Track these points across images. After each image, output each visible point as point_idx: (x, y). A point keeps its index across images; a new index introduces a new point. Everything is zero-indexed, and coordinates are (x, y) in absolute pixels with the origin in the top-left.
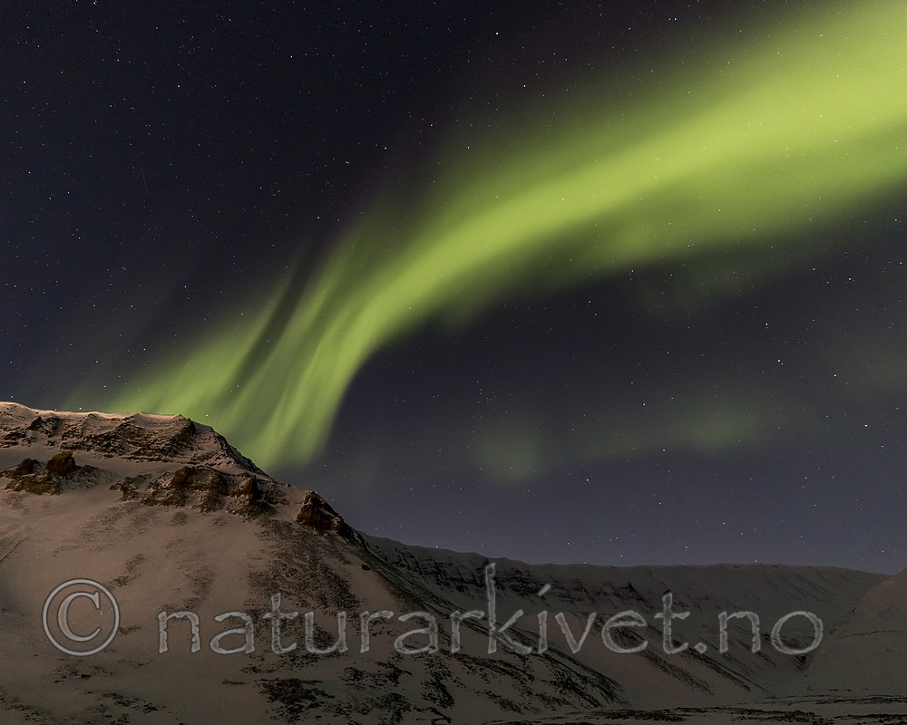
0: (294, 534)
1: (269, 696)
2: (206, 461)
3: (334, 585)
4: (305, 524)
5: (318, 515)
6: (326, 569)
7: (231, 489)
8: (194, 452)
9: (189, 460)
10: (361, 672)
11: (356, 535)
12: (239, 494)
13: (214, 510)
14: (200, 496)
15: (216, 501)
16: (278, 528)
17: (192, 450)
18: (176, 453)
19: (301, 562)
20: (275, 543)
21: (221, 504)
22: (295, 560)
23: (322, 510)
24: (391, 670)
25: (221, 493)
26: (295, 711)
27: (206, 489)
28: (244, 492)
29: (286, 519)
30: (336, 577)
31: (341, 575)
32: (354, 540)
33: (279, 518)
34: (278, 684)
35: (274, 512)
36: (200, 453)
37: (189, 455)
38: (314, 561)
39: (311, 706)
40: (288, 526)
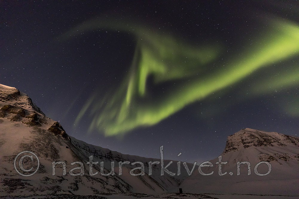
0: (45, 133)
1: (3, 183)
2: (21, 105)
3: (53, 151)
4: (51, 131)
5: (57, 129)
6: (52, 146)
7: (26, 116)
8: (17, 101)
9: (14, 103)
10: (49, 179)
11: (69, 137)
12: (29, 117)
13: (17, 121)
14: (12, 115)
15: (18, 118)
16: (40, 131)
17: (16, 100)
18: (9, 100)
19: (43, 142)
20: (36, 135)
21: (20, 120)
22: (42, 142)
23: (59, 128)
24: (61, 179)
25: (22, 116)
26: (13, 189)
27: (15, 114)
28: (31, 117)
29: (44, 128)
30: (55, 149)
31: (57, 148)
32: (67, 139)
33: (42, 128)
34: (10, 180)
35: (41, 126)
36: (19, 102)
37: (14, 102)
38: (49, 143)
39: (21, 188)
40: (44, 131)
